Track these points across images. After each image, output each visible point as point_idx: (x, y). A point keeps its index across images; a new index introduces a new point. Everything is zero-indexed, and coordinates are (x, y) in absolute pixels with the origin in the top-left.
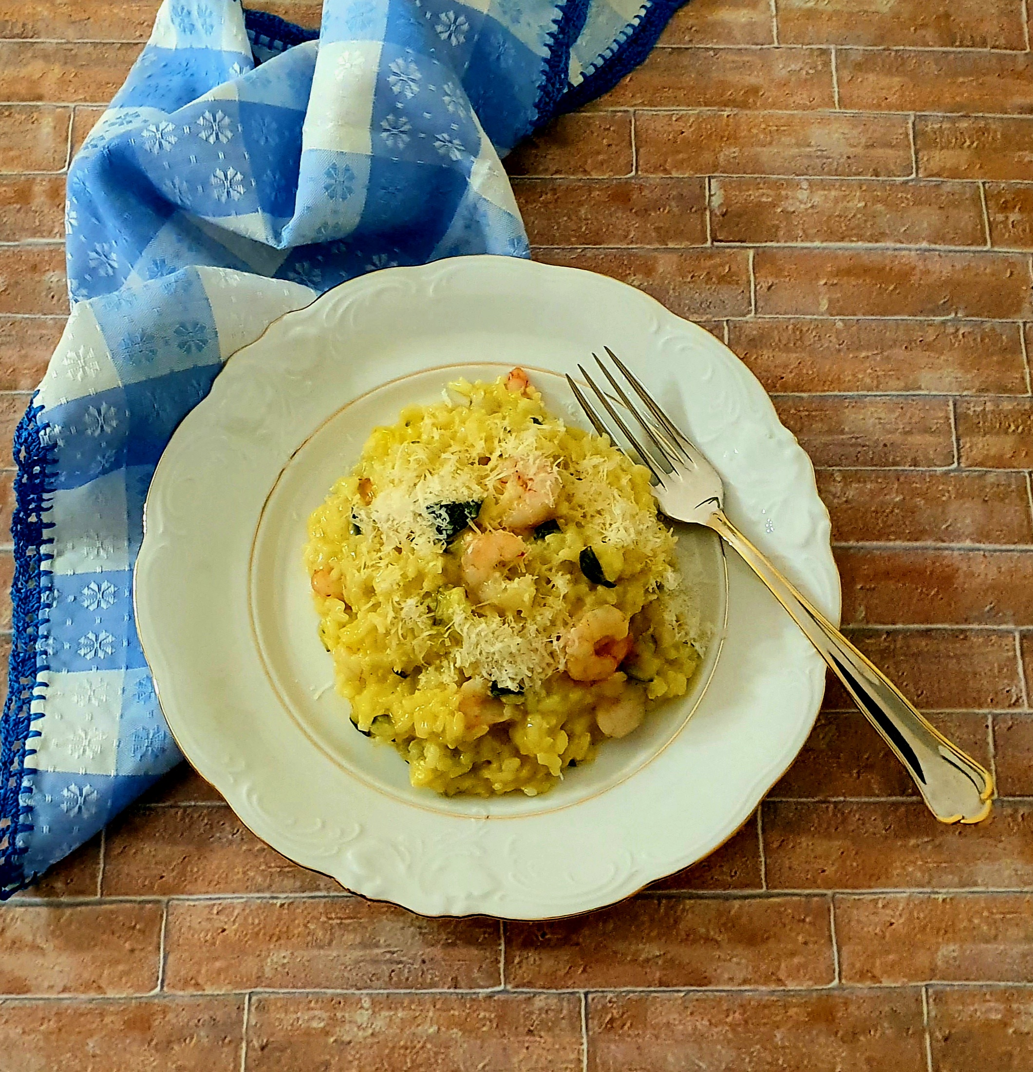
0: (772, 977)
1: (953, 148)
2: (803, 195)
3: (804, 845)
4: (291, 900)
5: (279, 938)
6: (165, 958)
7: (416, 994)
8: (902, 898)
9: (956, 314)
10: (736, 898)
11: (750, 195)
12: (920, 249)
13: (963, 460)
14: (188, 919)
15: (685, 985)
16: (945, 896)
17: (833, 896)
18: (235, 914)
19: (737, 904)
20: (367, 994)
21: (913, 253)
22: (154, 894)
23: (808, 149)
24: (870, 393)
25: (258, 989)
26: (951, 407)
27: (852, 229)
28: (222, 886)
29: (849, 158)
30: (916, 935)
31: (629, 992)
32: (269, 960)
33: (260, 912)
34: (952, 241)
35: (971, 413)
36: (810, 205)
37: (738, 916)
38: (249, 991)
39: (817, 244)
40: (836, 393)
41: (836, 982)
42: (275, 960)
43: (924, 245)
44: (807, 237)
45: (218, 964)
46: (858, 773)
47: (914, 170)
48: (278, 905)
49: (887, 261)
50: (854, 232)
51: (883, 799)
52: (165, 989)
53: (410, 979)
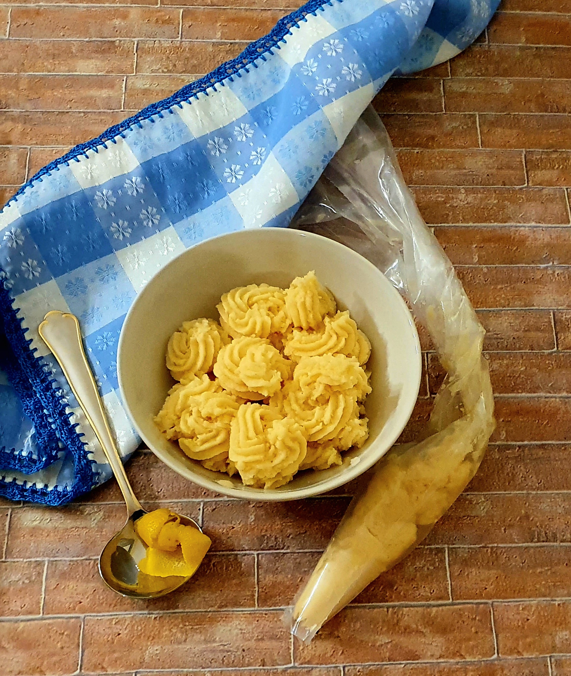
0: (457, 654)
1: (549, 169)
2: (462, 196)
3: (474, 573)
4: (161, 615)
5: (154, 638)
6: (83, 651)
7: (239, 670)
8: (534, 604)
9: (553, 263)
10: (434, 606)
11: (431, 197)
12: (530, 227)
13: (560, 346)
14: (97, 628)
15: (404, 660)
16: (559, 602)
17: (492, 604)
18: (127, 624)
19: (435, 609)
20: (209, 671)
21: (527, 229)
22: (76, 613)
23: (465, 171)
24: (504, 309)
25: (141, 670)
26: (552, 316)
27: (492, 216)
28: (118, 607)
29: (488, 175)
30: (543, 626)
31: (370, 665)
32: (147, 652)
33: (142, 622)
34: (549, 222)
35: (563, 319)
36: (466, 202)
37: (436, 617)
38: (135, 671)
39: (471, 224)
40: (485, 309)
41: (496, 656)
42: (151, 652)
43: (533, 224)
44: (464, 220)
45: (116, 655)
46: (505, 530)
47: (526, 182)
48: (153, 618)
49: (512, 233)
50: (493, 217)
51: (520, 545)
52: (83, 671)
53: (235, 661)
